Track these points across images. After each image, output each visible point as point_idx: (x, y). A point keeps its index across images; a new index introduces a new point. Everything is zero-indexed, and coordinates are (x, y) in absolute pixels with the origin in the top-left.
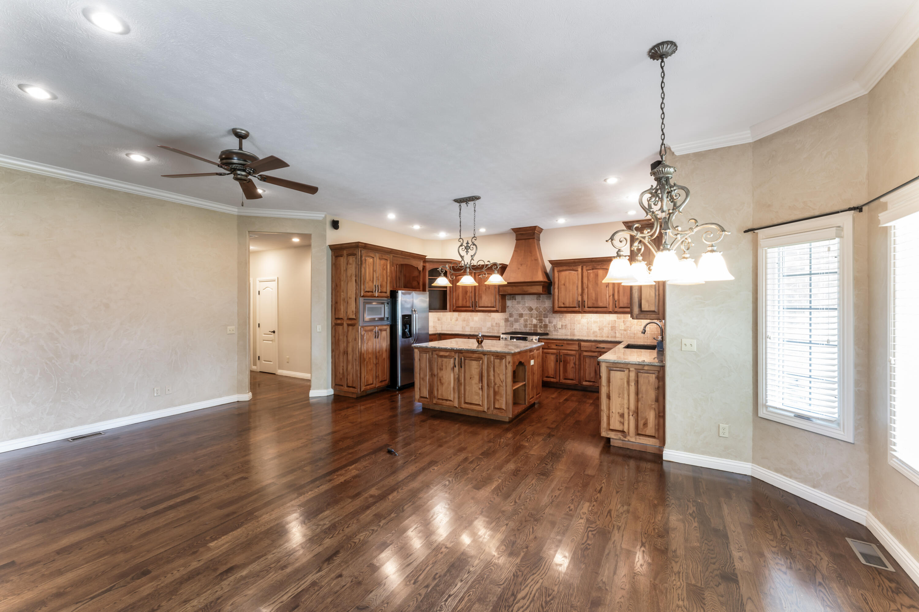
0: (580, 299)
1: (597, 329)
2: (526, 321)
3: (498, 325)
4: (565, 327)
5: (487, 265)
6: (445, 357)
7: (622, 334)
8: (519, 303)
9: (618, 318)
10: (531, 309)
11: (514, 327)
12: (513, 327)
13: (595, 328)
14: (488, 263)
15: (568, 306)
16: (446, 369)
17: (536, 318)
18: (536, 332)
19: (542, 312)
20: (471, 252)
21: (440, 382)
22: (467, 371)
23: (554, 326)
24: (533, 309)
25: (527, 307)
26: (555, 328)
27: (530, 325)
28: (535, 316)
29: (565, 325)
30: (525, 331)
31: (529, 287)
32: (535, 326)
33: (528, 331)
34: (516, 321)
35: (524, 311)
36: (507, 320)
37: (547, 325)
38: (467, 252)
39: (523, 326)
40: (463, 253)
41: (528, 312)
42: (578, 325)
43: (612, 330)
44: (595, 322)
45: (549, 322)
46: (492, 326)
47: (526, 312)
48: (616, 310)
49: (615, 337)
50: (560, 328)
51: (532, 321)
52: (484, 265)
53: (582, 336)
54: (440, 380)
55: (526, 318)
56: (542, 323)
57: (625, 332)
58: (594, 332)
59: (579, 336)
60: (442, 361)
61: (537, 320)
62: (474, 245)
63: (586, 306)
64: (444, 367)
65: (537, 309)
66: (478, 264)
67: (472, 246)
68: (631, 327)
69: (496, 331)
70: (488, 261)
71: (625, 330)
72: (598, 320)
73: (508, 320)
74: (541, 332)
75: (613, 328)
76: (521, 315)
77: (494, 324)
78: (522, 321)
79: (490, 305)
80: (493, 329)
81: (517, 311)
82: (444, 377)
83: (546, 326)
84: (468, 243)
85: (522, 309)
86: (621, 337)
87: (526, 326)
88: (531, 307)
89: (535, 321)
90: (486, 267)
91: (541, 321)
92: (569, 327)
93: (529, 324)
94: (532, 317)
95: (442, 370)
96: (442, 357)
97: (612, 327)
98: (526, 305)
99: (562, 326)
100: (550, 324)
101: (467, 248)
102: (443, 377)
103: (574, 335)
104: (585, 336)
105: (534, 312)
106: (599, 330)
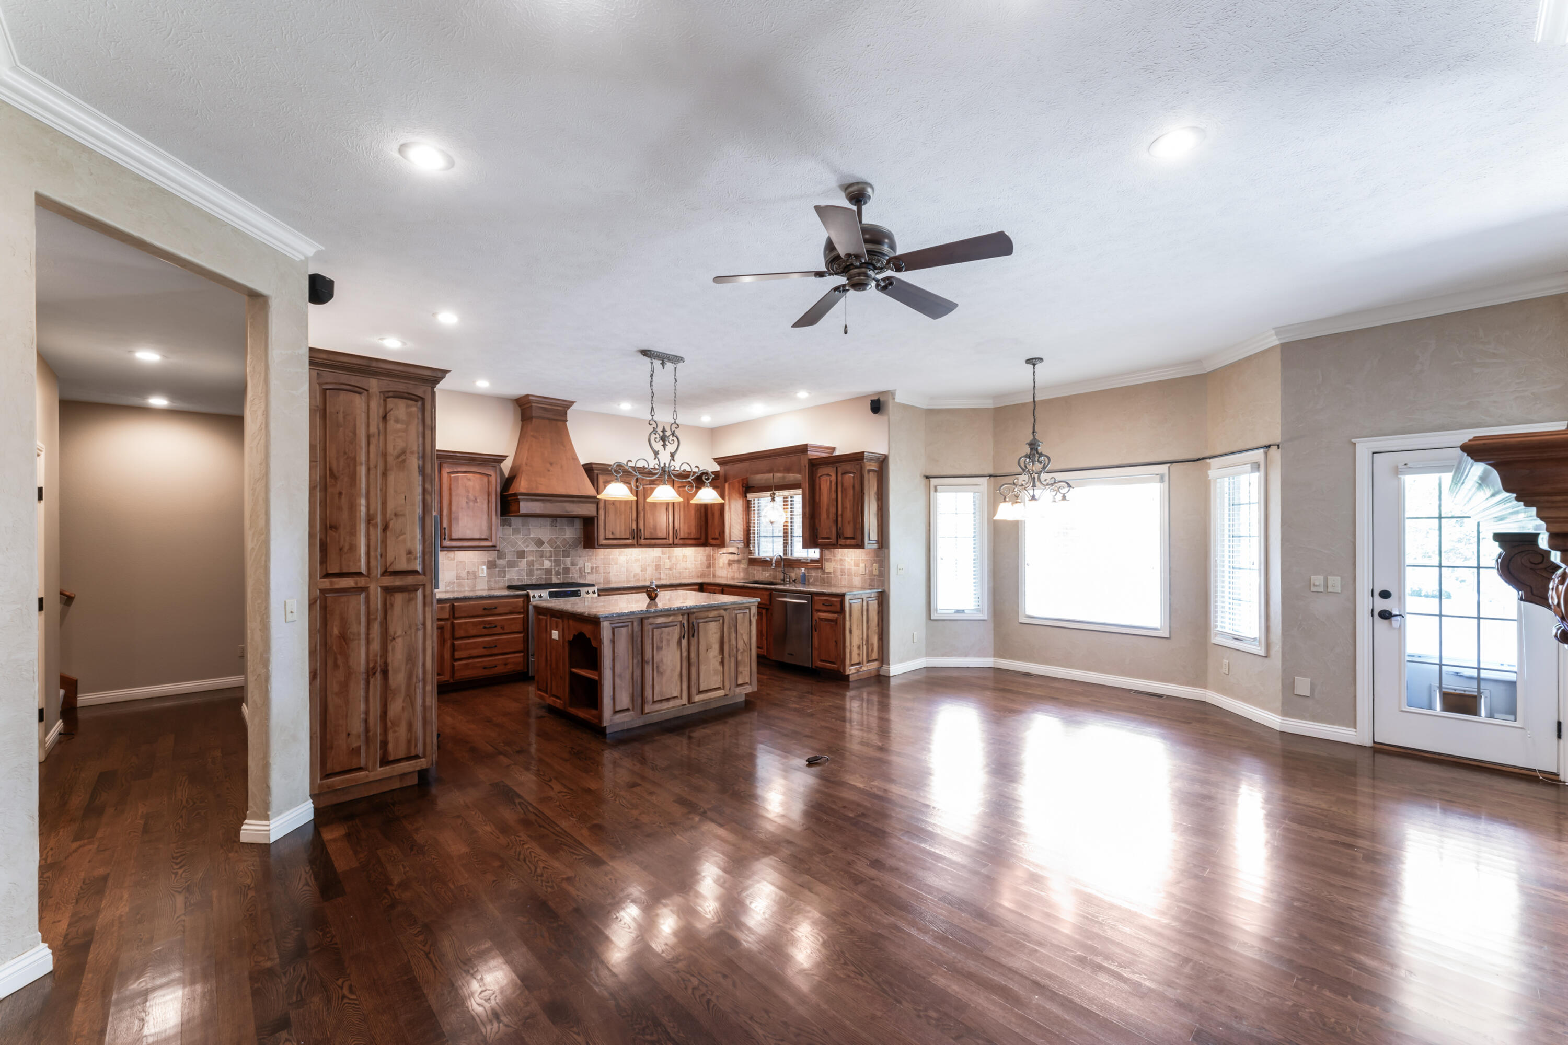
0: (634, 527)
1: (638, 570)
2: (530, 564)
3: (473, 575)
4: (597, 571)
5: (695, 473)
6: (666, 625)
7: (667, 575)
8: (516, 531)
9: (663, 553)
10: (540, 543)
11: (508, 577)
12: (504, 577)
13: (636, 569)
14: (696, 470)
15: (618, 537)
16: (668, 645)
17: (549, 558)
18: (549, 582)
19: (559, 547)
20: (671, 448)
21: (658, 672)
22: (701, 640)
23: (580, 569)
24: (543, 543)
25: (532, 539)
26: (581, 573)
27: (539, 572)
28: (548, 555)
29: (596, 568)
30: (529, 583)
31: (575, 505)
32: (548, 571)
33: (534, 582)
34: (512, 565)
35: (527, 546)
36: (491, 565)
37: (569, 568)
38: (664, 446)
39: (524, 574)
40: (658, 446)
41: (535, 548)
42: (615, 566)
43: (656, 570)
44: (637, 560)
45: (573, 564)
46: (458, 578)
47: (533, 547)
48: (676, 542)
49: (660, 579)
50: (588, 573)
51: (542, 564)
52: (690, 472)
53: (620, 582)
54: (657, 667)
55: (530, 558)
56: (560, 566)
57: (671, 572)
58: (635, 575)
59: (615, 582)
60: (661, 633)
61: (551, 561)
62: (673, 434)
63: (643, 537)
64: (665, 643)
65: (550, 542)
66: (682, 469)
67: (671, 438)
68: (676, 565)
69: (467, 589)
70: (697, 467)
71: (670, 569)
72: (640, 557)
73: (495, 565)
74: (558, 581)
75: (658, 567)
76: (521, 555)
77: (464, 575)
78: (523, 564)
79: (477, 536)
80: (460, 585)
81: (512, 546)
82: (665, 660)
83: (566, 571)
84: (664, 431)
85: (524, 543)
86: (667, 579)
87: (530, 573)
88: (540, 539)
89: (547, 564)
90: (693, 475)
91: (557, 563)
92: (601, 569)
93: (537, 570)
94: (542, 557)
95: (661, 648)
96: (659, 626)
97: (656, 566)
98: (531, 536)
99: (592, 568)
100: (573, 567)
101: (664, 439)
102: (662, 661)
103: (609, 582)
104: (624, 582)
105: (547, 548)
106: (642, 571)
